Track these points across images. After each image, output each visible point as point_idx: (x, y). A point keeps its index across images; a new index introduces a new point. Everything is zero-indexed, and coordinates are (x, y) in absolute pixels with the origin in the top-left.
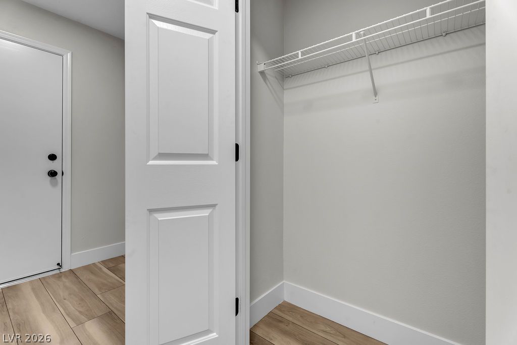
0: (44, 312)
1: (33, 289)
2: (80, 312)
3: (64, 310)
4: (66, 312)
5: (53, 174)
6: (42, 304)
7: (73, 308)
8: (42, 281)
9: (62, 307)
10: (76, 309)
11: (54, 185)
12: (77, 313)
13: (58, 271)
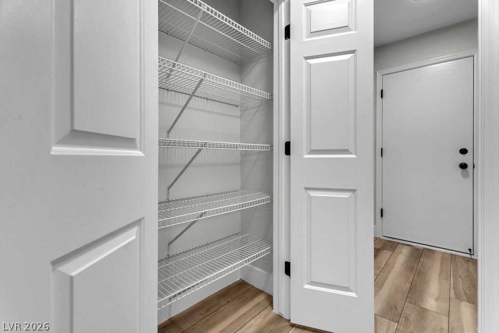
0: (439, 275)
1: (442, 258)
2: (465, 293)
3: (454, 283)
4: (454, 285)
5: (463, 166)
6: (441, 270)
7: (461, 287)
8: (453, 257)
9: (454, 280)
10: (464, 289)
11: (466, 176)
12: (462, 292)
13: (468, 256)
